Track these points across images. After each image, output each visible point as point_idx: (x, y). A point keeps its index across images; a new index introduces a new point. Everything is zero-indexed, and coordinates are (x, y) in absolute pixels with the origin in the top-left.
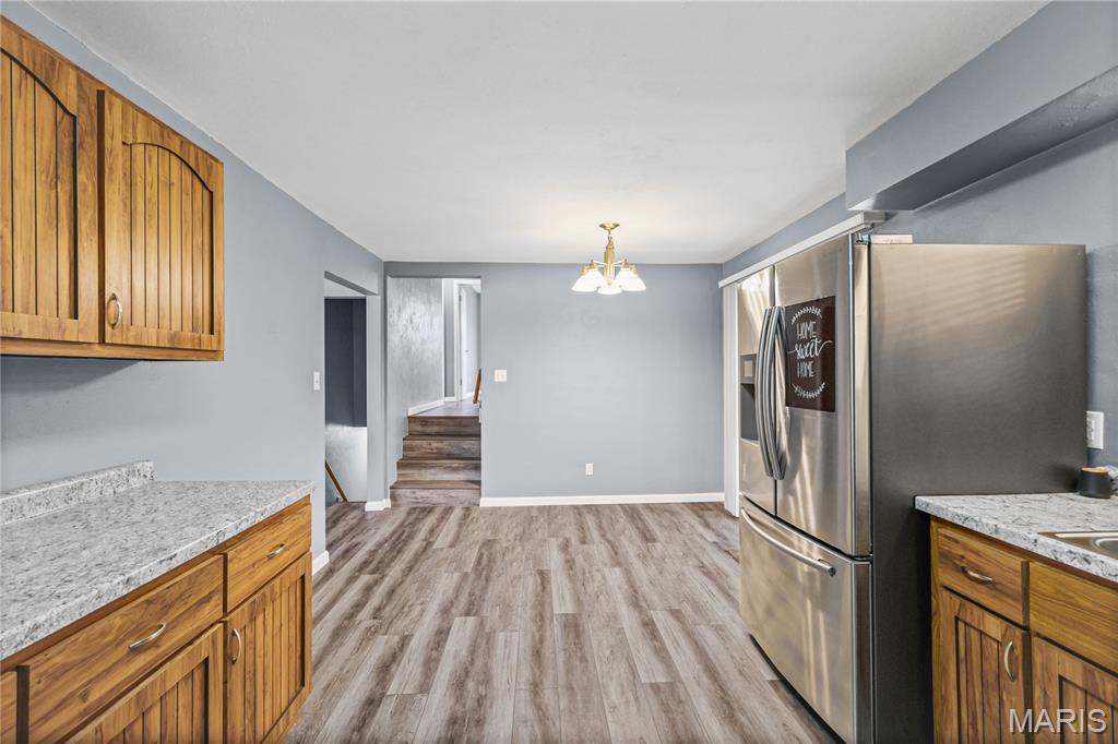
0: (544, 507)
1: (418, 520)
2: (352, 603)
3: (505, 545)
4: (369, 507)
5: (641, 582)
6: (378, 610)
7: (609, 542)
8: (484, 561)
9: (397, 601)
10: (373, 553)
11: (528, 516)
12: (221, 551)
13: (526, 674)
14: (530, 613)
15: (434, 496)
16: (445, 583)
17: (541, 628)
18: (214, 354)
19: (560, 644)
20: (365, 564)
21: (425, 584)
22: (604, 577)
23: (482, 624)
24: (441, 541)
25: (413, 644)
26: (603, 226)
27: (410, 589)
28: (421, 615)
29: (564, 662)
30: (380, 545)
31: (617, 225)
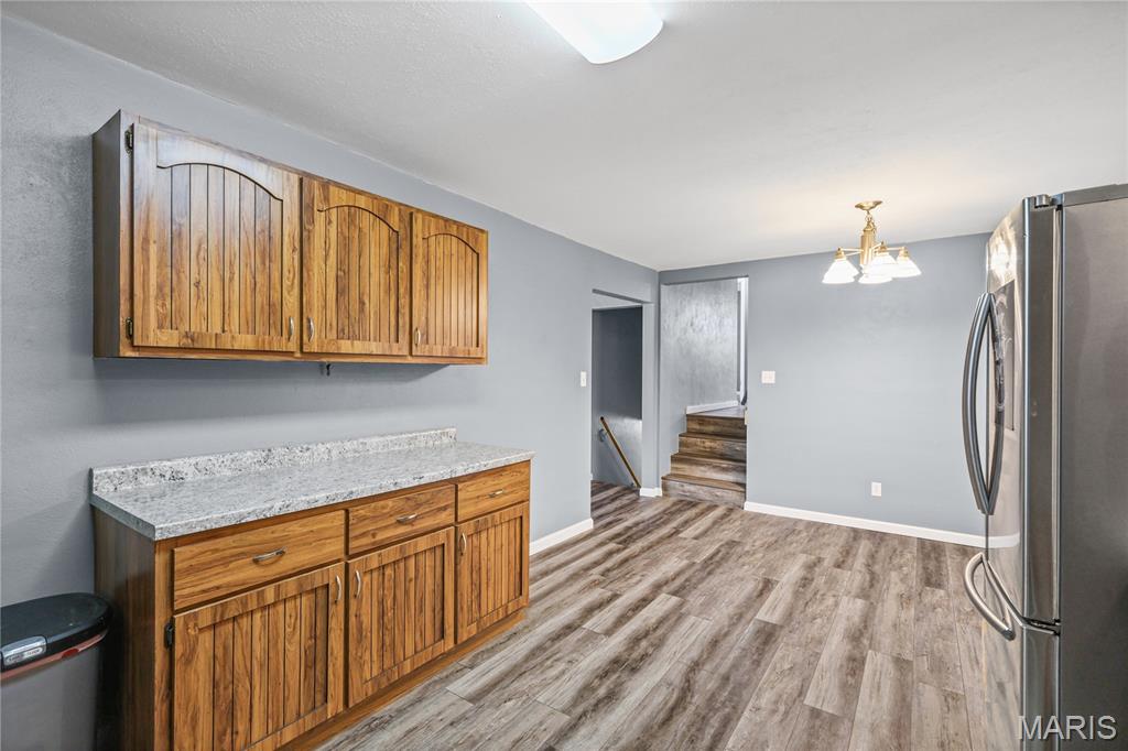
0: (815, 523)
1: (680, 511)
2: (593, 560)
3: (747, 548)
4: (643, 492)
5: (881, 621)
6: (608, 570)
7: (872, 574)
8: (717, 558)
9: (624, 569)
10: (629, 528)
11: (790, 528)
12: (455, 483)
13: (694, 654)
14: (731, 610)
15: (701, 492)
16: (671, 564)
17: (733, 625)
18: (478, 360)
19: (742, 643)
20: (619, 535)
21: (655, 562)
22: (836, 604)
23: (681, 605)
24: (689, 532)
25: (618, 602)
26: (860, 206)
27: (640, 563)
28: (637, 583)
29: (735, 658)
30: (637, 524)
31: (878, 203)
